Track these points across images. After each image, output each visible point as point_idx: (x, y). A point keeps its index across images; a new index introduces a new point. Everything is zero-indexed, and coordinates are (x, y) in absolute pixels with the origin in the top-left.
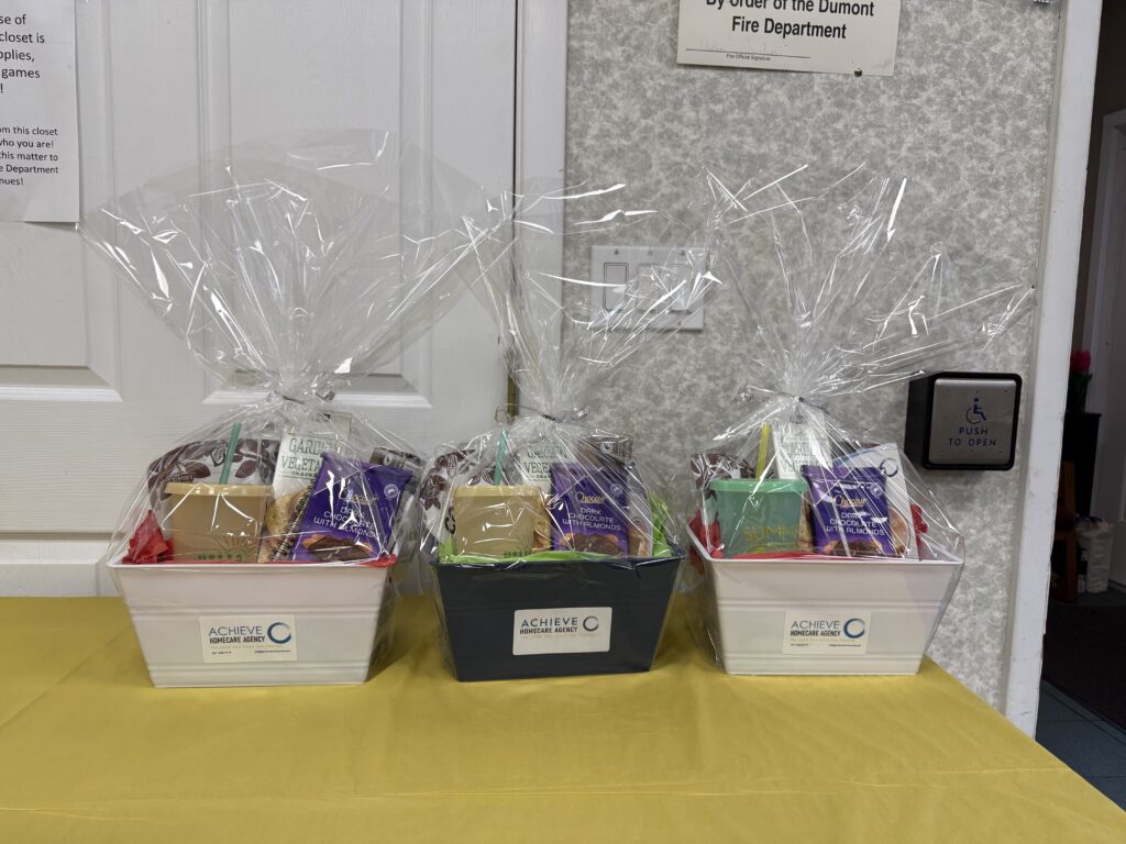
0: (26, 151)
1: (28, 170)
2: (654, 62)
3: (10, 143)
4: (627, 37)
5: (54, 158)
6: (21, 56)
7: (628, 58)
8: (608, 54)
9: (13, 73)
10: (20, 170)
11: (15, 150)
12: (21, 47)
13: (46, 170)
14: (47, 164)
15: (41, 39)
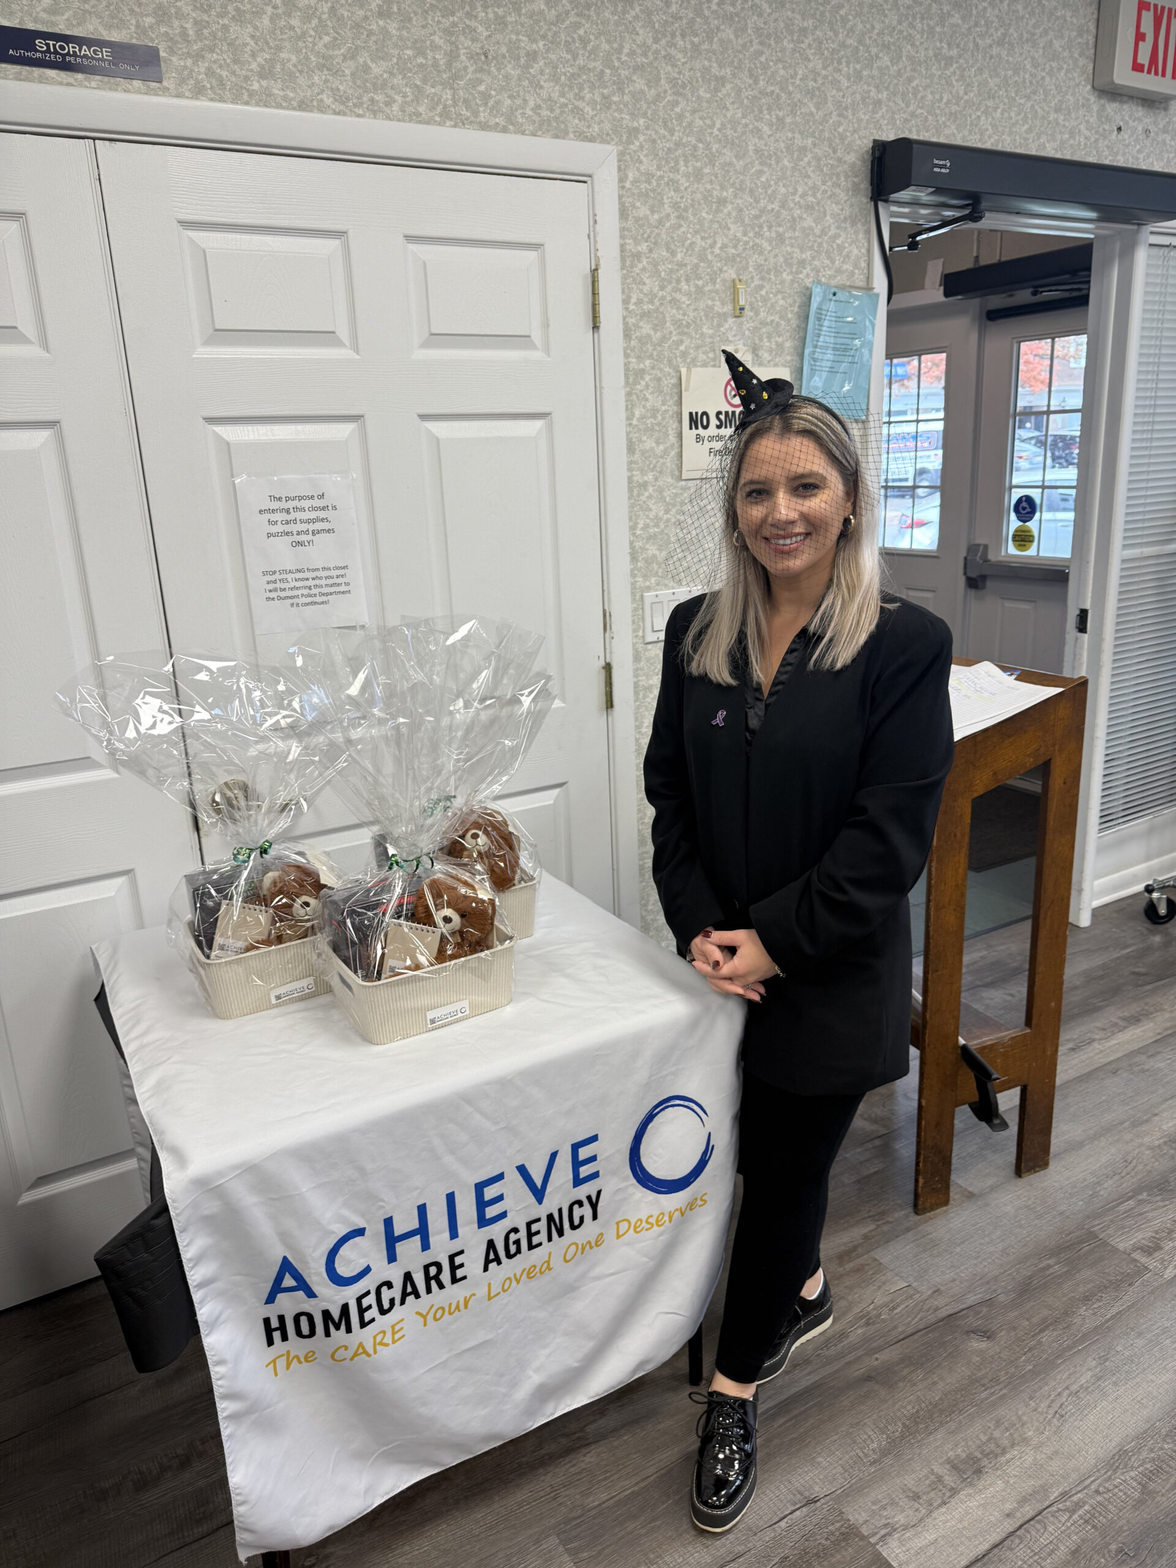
0: (330, 581)
1: (331, 594)
2: (670, 480)
3: (321, 578)
4: (655, 466)
5: (347, 584)
6: (322, 520)
7: (656, 479)
8: (646, 478)
9: (318, 532)
10: (327, 594)
11: (323, 582)
12: (322, 514)
13: (343, 593)
14: (343, 588)
15: (335, 508)
